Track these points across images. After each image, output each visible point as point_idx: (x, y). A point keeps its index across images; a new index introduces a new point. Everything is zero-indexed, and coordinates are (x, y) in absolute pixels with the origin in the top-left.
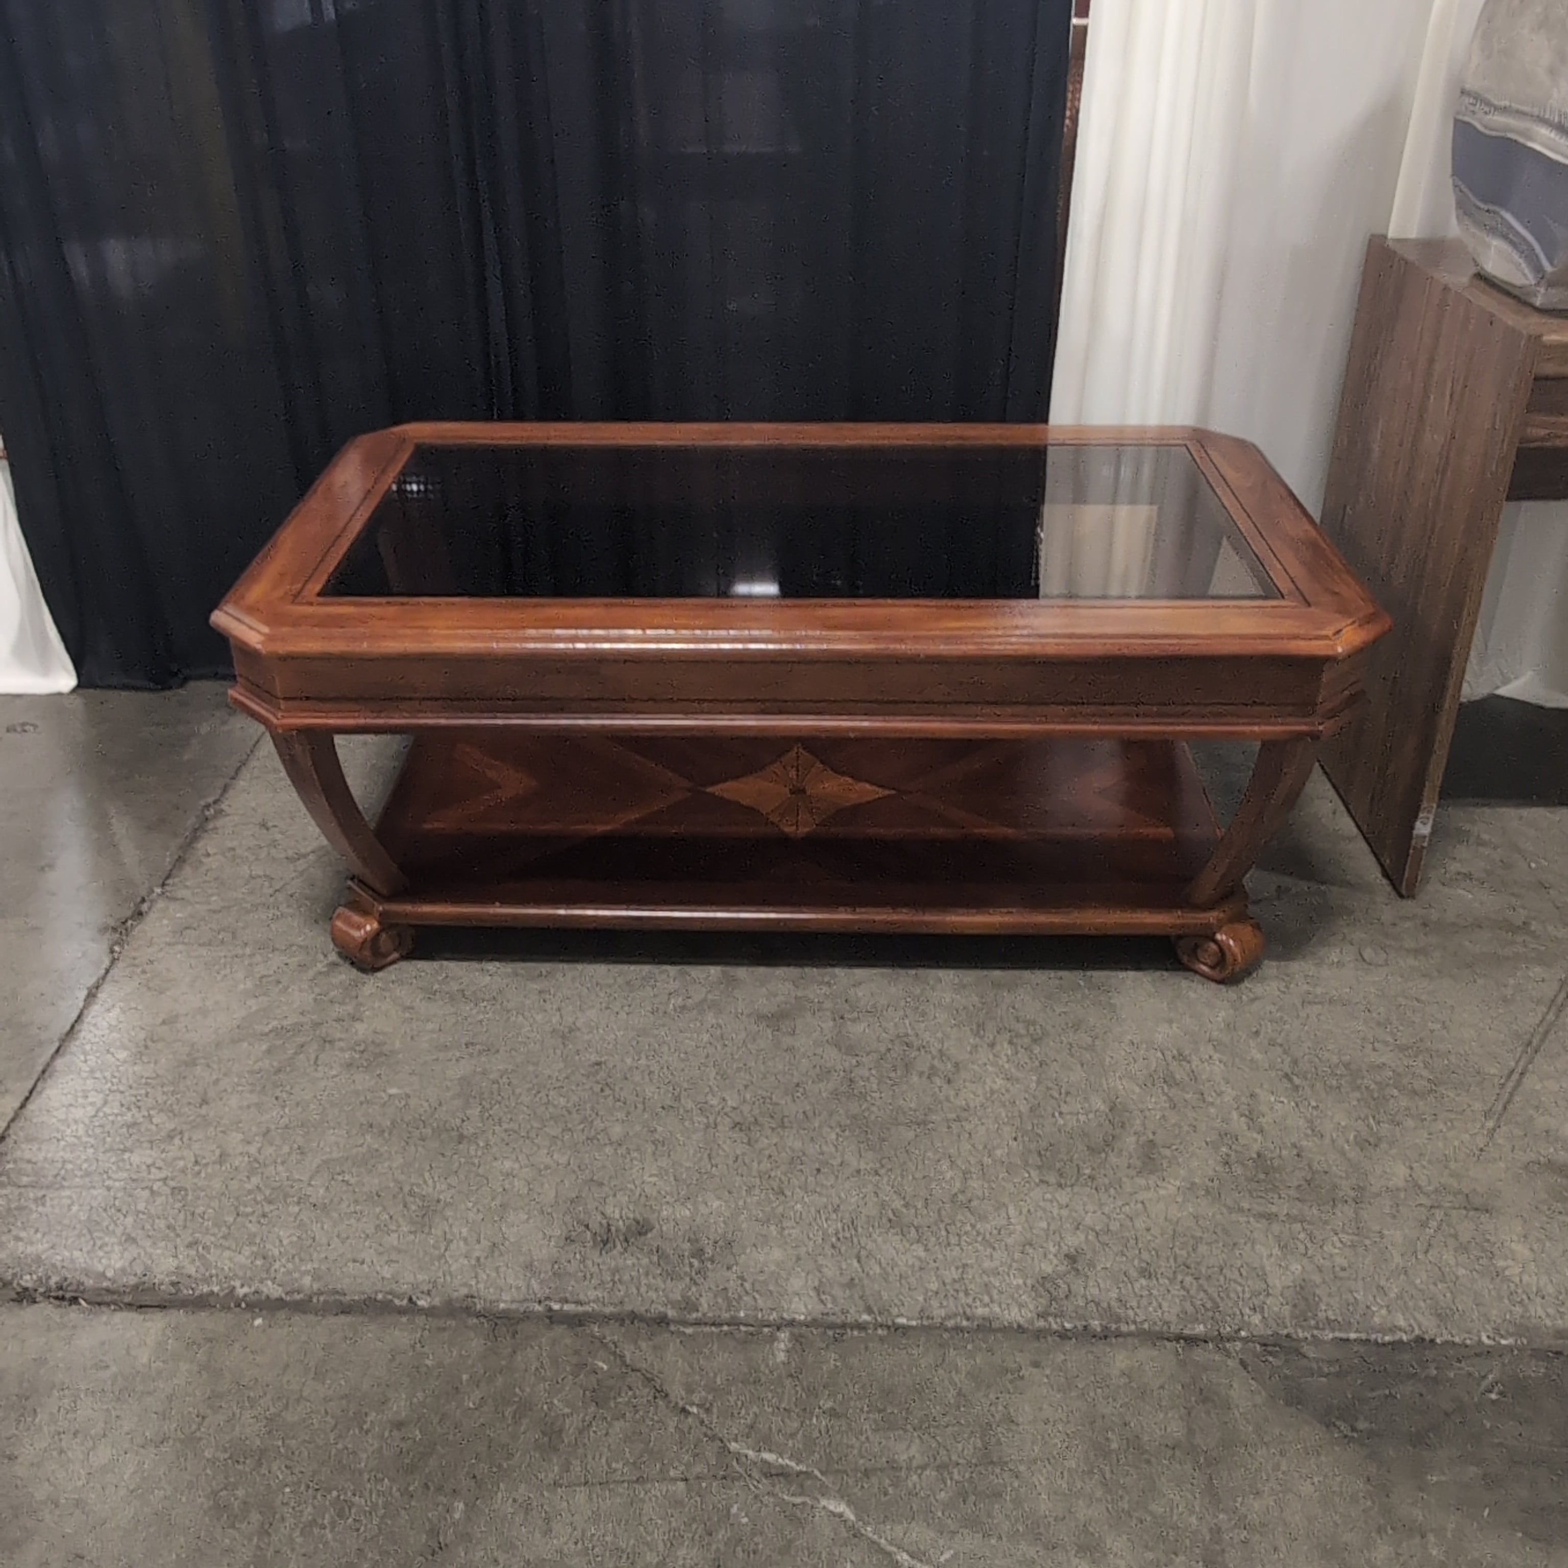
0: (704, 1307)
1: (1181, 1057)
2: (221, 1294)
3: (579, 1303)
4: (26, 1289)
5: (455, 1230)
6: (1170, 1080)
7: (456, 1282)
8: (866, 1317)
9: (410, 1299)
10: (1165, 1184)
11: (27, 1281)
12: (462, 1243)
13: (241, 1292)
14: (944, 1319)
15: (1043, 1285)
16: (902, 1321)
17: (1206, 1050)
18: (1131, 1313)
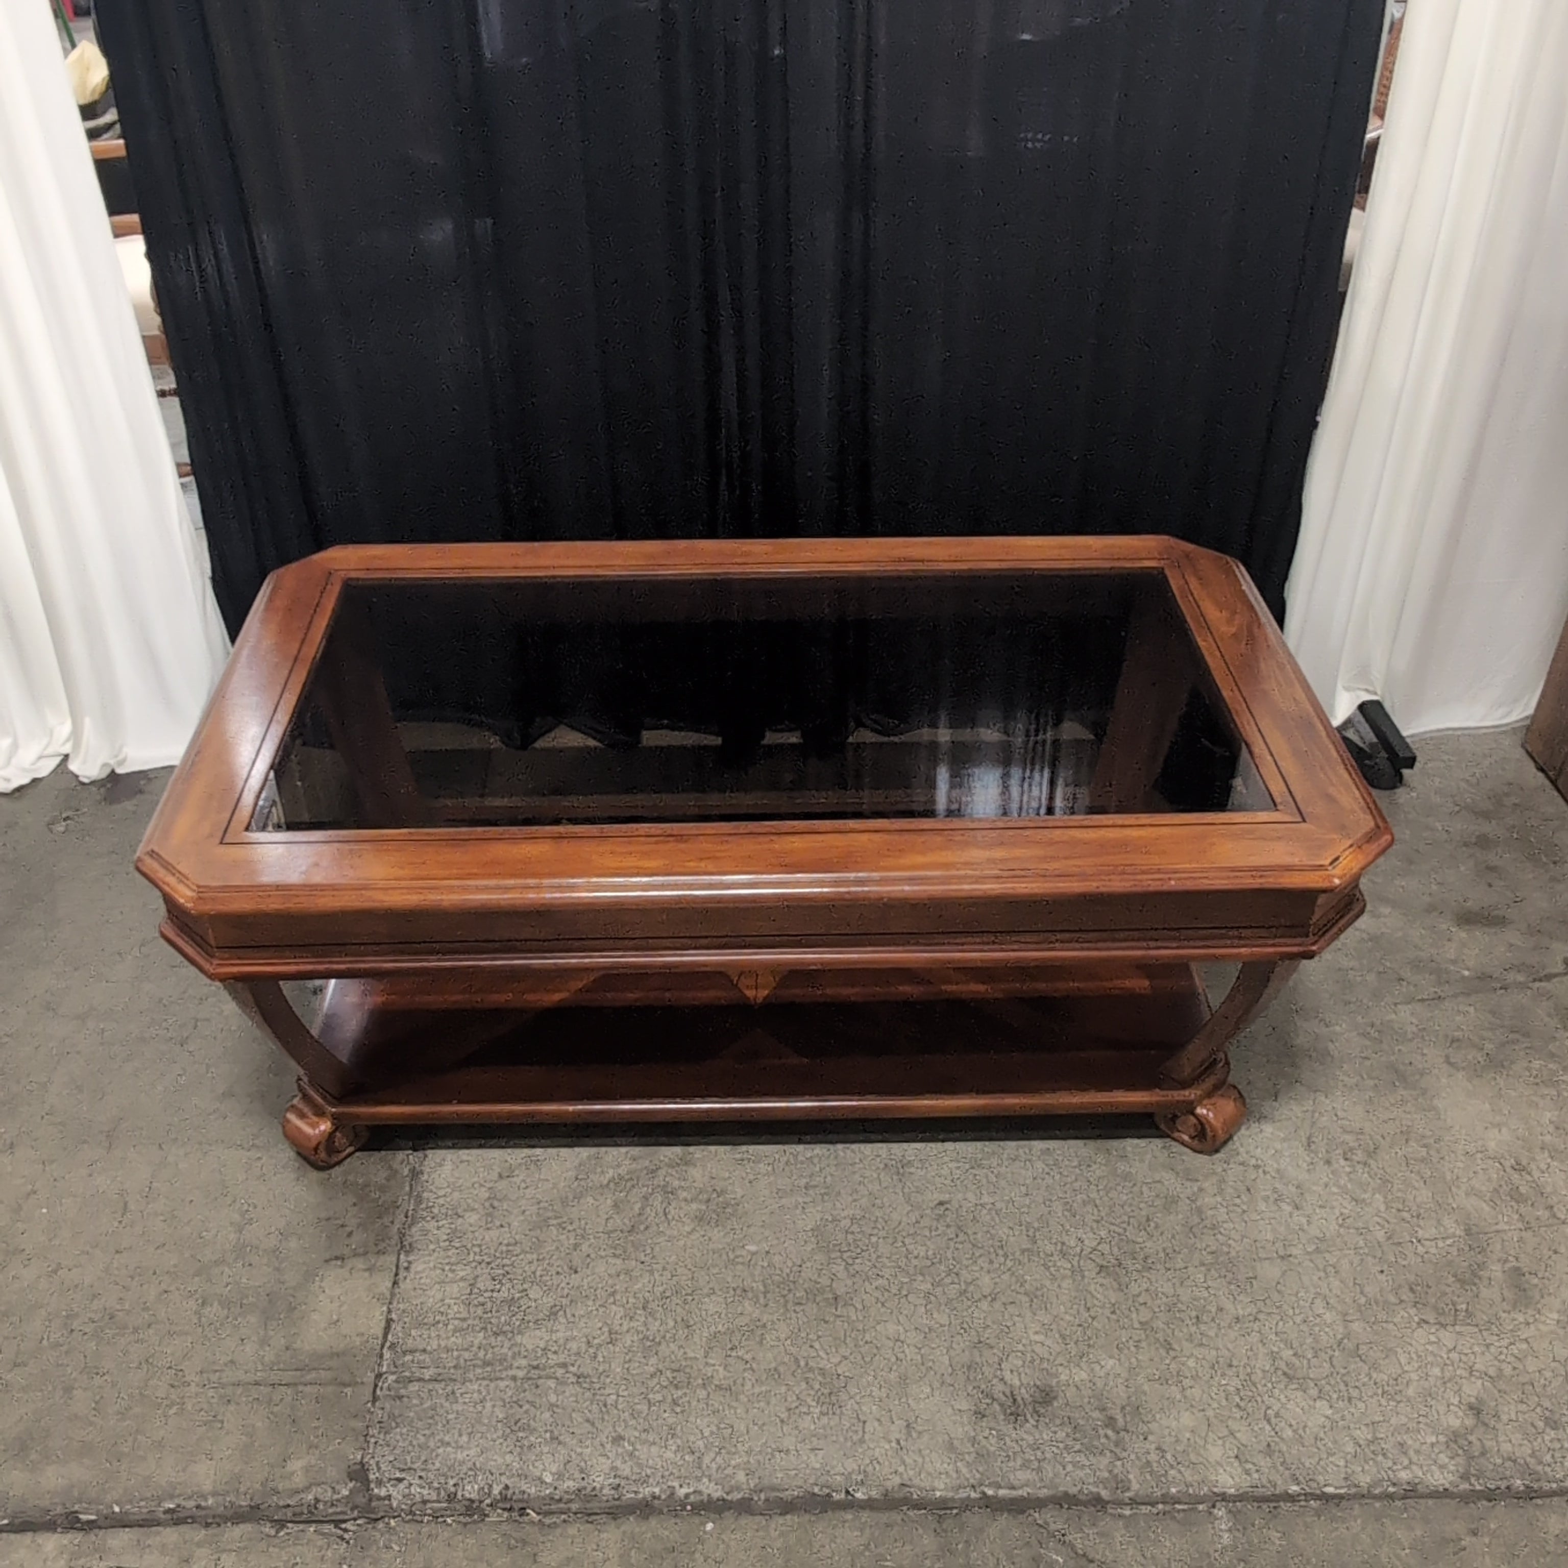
0: (1135, 1486)
1: (1519, 1168)
2: (663, 1497)
3: (1013, 1488)
4: (472, 1501)
5: (864, 1408)
6: (1516, 1196)
7: (886, 1470)
8: (1294, 1489)
9: (848, 1492)
10: (1543, 1318)
11: (470, 1491)
12: (876, 1424)
13: (681, 1492)
14: (1370, 1486)
15: (1456, 1442)
16: (1330, 1490)
17: (1543, 1158)
18: (1548, 1469)
